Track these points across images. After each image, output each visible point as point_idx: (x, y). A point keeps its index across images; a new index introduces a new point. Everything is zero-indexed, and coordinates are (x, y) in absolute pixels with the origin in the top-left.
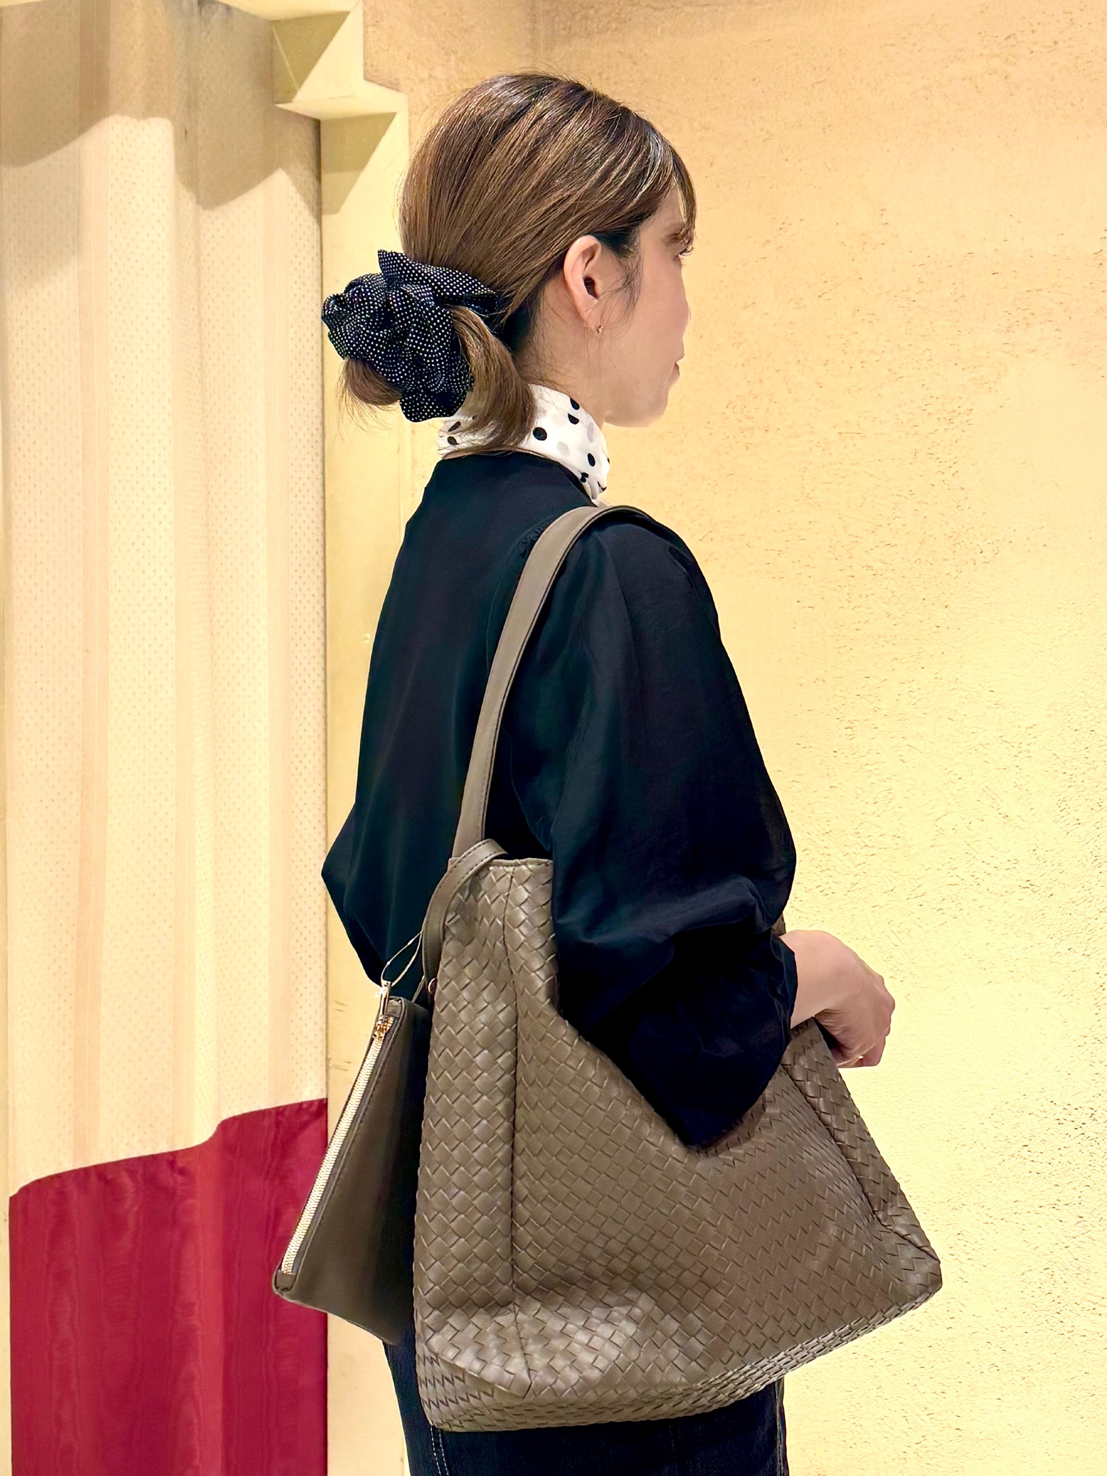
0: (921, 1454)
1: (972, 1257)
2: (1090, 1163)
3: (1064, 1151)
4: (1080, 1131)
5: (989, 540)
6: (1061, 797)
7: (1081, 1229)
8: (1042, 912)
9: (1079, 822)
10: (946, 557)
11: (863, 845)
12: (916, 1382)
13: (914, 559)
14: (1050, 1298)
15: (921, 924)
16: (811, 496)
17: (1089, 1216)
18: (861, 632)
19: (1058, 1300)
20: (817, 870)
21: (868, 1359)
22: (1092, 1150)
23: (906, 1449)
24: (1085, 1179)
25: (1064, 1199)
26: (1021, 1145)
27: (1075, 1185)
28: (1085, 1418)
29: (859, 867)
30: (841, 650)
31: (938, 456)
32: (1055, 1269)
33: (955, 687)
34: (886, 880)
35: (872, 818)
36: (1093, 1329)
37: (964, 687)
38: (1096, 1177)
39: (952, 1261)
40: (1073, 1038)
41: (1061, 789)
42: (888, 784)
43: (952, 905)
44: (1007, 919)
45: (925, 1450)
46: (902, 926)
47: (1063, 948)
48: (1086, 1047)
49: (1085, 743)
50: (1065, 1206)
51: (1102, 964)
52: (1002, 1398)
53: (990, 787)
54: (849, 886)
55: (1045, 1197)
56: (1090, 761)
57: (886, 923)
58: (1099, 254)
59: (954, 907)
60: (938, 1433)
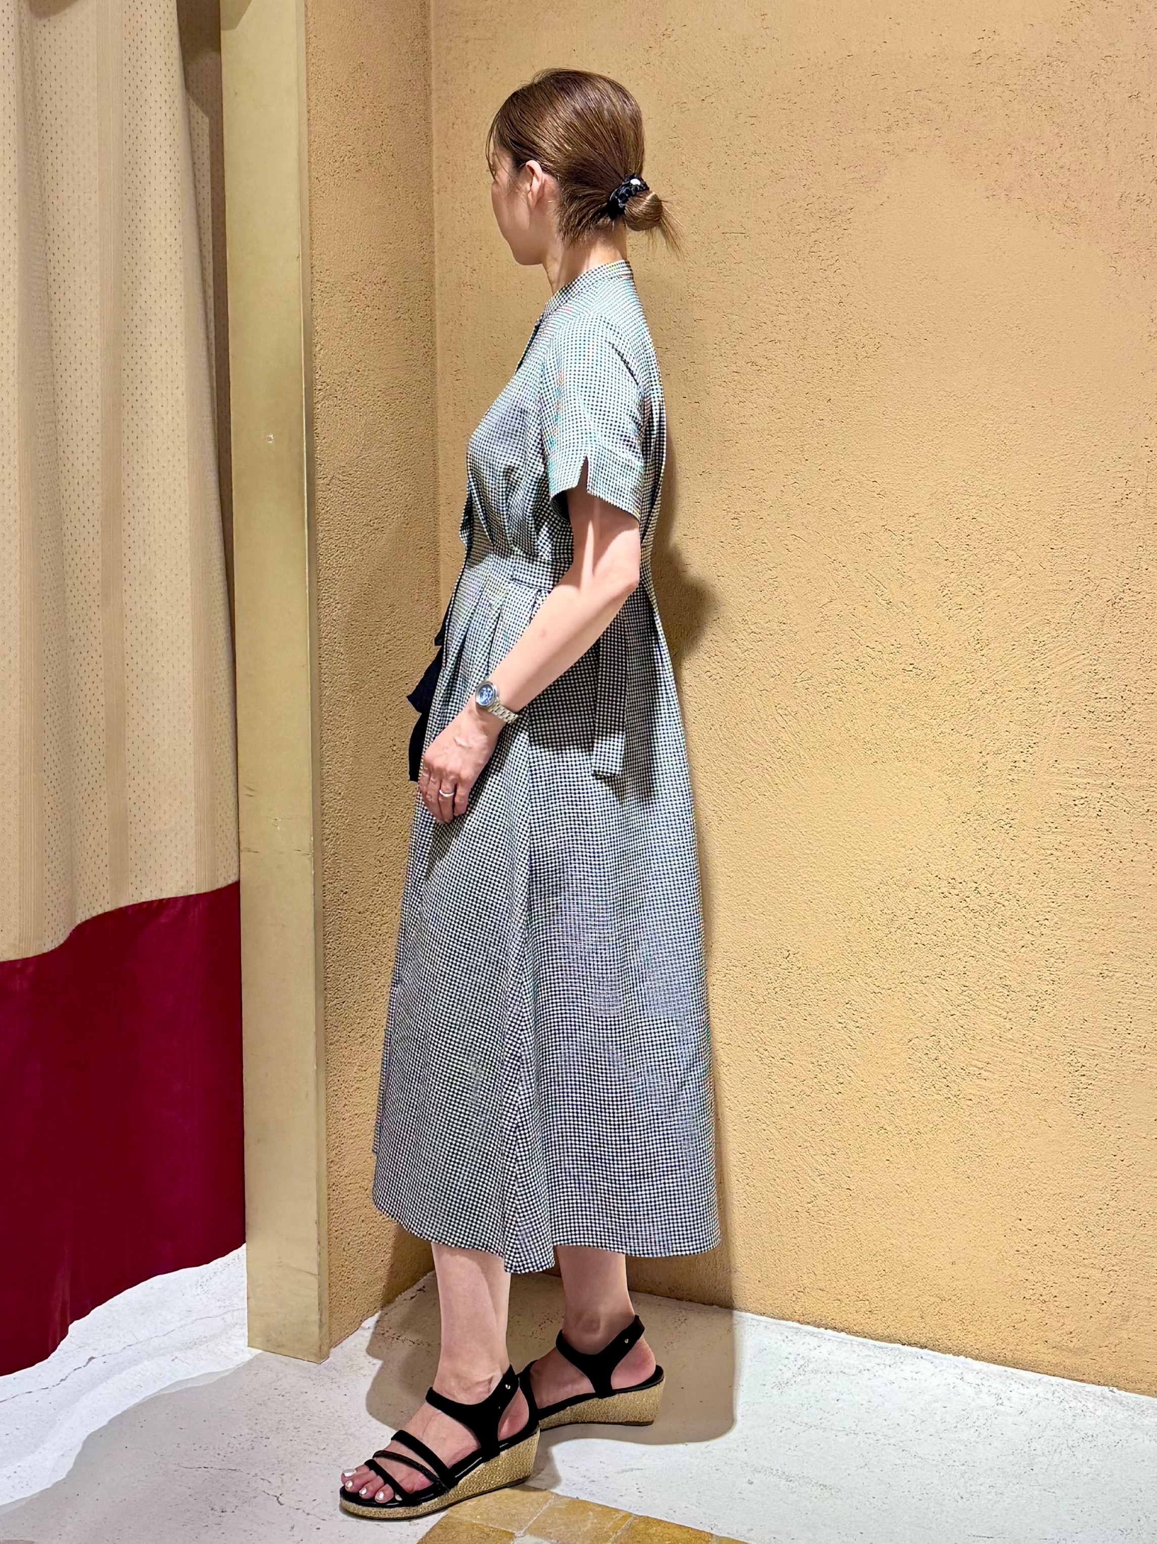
0: (812, 1213)
1: (860, 1026)
2: (974, 935)
3: (949, 924)
4: (964, 904)
5: (872, 336)
6: (944, 583)
7: (967, 998)
8: (926, 694)
9: (961, 607)
10: (829, 352)
11: (750, 631)
12: (808, 1144)
13: (798, 355)
14: (935, 1063)
15: (808, 707)
17: (974, 985)
18: (746, 426)
19: (944, 1066)
20: (705, 656)
25: (950, 969)
26: (906, 918)
28: (972, 1178)
30: (726, 444)
31: (819, 254)
33: (839, 478)
34: (773, 665)
35: (759, 606)
36: (978, 1093)
37: (847, 478)
38: (980, 948)
39: (840, 1029)
40: (956, 815)
41: (942, 576)
42: (774, 573)
43: (836, 688)
44: (892, 701)
45: (817, 1208)
46: (789, 709)
47: (946, 728)
48: (970, 824)
49: (966, 530)
50: (952, 977)
51: (985, 743)
52: (891, 1159)
53: (874, 574)
54: (737, 671)
55: (930, 967)
56: (971, 548)
57: (773, 707)
58: (977, 54)
59: (840, 691)
60: (829, 1193)
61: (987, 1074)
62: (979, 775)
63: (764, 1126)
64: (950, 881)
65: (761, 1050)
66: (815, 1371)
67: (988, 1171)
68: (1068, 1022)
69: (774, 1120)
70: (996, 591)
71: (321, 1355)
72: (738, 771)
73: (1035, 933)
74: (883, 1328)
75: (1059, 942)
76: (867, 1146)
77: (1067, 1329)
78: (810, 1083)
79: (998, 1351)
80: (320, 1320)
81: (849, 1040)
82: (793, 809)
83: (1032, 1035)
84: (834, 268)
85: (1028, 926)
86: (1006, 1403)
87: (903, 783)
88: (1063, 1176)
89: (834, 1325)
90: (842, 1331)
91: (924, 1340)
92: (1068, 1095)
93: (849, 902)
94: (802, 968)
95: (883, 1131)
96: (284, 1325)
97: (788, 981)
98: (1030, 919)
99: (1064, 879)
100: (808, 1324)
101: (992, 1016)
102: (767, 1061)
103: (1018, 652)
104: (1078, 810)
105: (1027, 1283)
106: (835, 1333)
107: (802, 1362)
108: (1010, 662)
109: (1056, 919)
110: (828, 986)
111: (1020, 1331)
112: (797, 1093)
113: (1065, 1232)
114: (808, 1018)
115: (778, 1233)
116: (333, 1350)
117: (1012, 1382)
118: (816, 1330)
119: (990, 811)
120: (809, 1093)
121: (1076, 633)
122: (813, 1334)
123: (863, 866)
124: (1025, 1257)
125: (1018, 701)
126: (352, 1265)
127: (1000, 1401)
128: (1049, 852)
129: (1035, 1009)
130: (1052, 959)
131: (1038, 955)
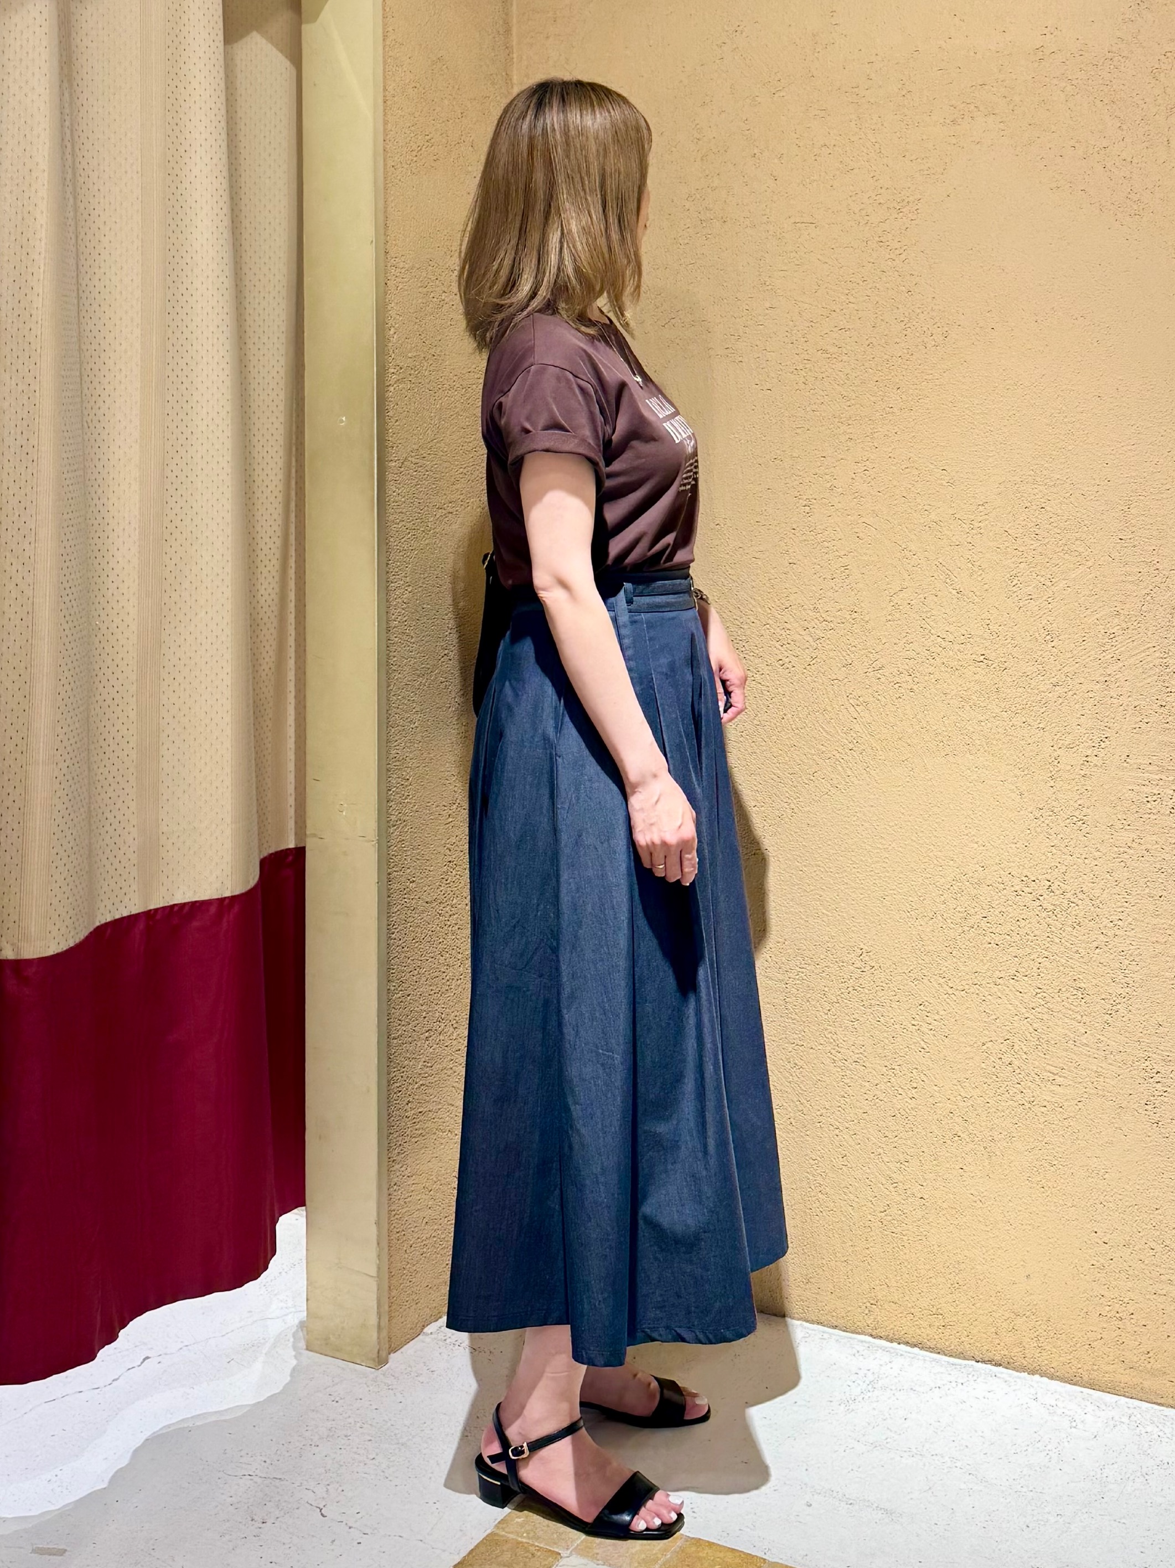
0: (885, 1223)
1: (933, 1028)
2: (1047, 934)
3: (1022, 923)
4: (1038, 903)
5: (939, 324)
6: (1014, 572)
7: (1040, 1000)
8: (997, 686)
9: (1030, 597)
10: (898, 340)
11: (822, 620)
12: (881, 1151)
13: (867, 342)
14: (1009, 1068)
15: (879, 697)
16: (767, 283)
17: (1048, 987)
18: (818, 413)
19: (1018, 1071)
20: (777, 645)
21: (832, 1128)
22: (1051, 922)
24: (1043, 951)
25: (1024, 970)
26: (980, 917)
27: (1034, 956)
28: (1047, 1189)
29: (818, 642)
30: (798, 431)
31: (888, 243)
32: (1016, 1040)
33: (908, 466)
34: (844, 654)
35: (830, 594)
36: (1053, 1100)
37: (917, 466)
38: (1054, 948)
39: (914, 1031)
40: (1029, 810)
41: (1012, 565)
42: (845, 561)
43: (909, 678)
44: (962, 692)
46: (861, 699)
47: (1018, 721)
48: (1042, 820)
49: (1034, 520)
50: (1024, 978)
51: (1056, 737)
52: (964, 1167)
53: (944, 563)
54: (809, 659)
55: (1004, 968)
56: (1039, 537)
57: (845, 697)
58: (1041, 49)
59: (911, 681)
60: (903, 1201)
61: (1062, 1079)
62: (1052, 769)
64: (1025, 879)
65: (834, 1052)
67: (1062, 1181)
68: (1142, 1026)
70: (1066, 581)
71: (381, 1361)
72: (811, 762)
73: (1109, 934)
74: (956, 1343)
75: (1133, 943)
76: (941, 1154)
77: (1144, 1349)
79: (1075, 1370)
80: (379, 1323)
82: (865, 802)
83: (1106, 1039)
84: (903, 257)
85: (1101, 926)
86: (1080, 1426)
87: (975, 777)
88: (1138, 1187)
89: (907, 1339)
90: (915, 1346)
91: (997, 1358)
92: (1143, 1102)
93: (921, 899)
94: (876, 967)
96: (343, 1328)
97: (861, 981)
98: (1104, 919)
99: (1138, 878)
100: (881, 1338)
101: (1066, 1019)
102: (840, 1064)
103: (1089, 644)
104: (1149, 806)
105: (1103, 1299)
106: (908, 1349)
108: (1080, 654)
109: (1131, 919)
110: (902, 987)
111: (1096, 1349)
113: (1140, 1246)
115: (851, 1243)
116: (392, 1355)
117: (1088, 1404)
118: (888, 1344)
119: (1063, 807)
121: (1148, 625)
122: (884, 1349)
123: (935, 862)
124: (1101, 1271)
125: (1090, 694)
126: (414, 1268)
127: (1074, 1424)
128: (1122, 850)
129: (1109, 1012)
130: (1127, 962)
131: (1112, 957)
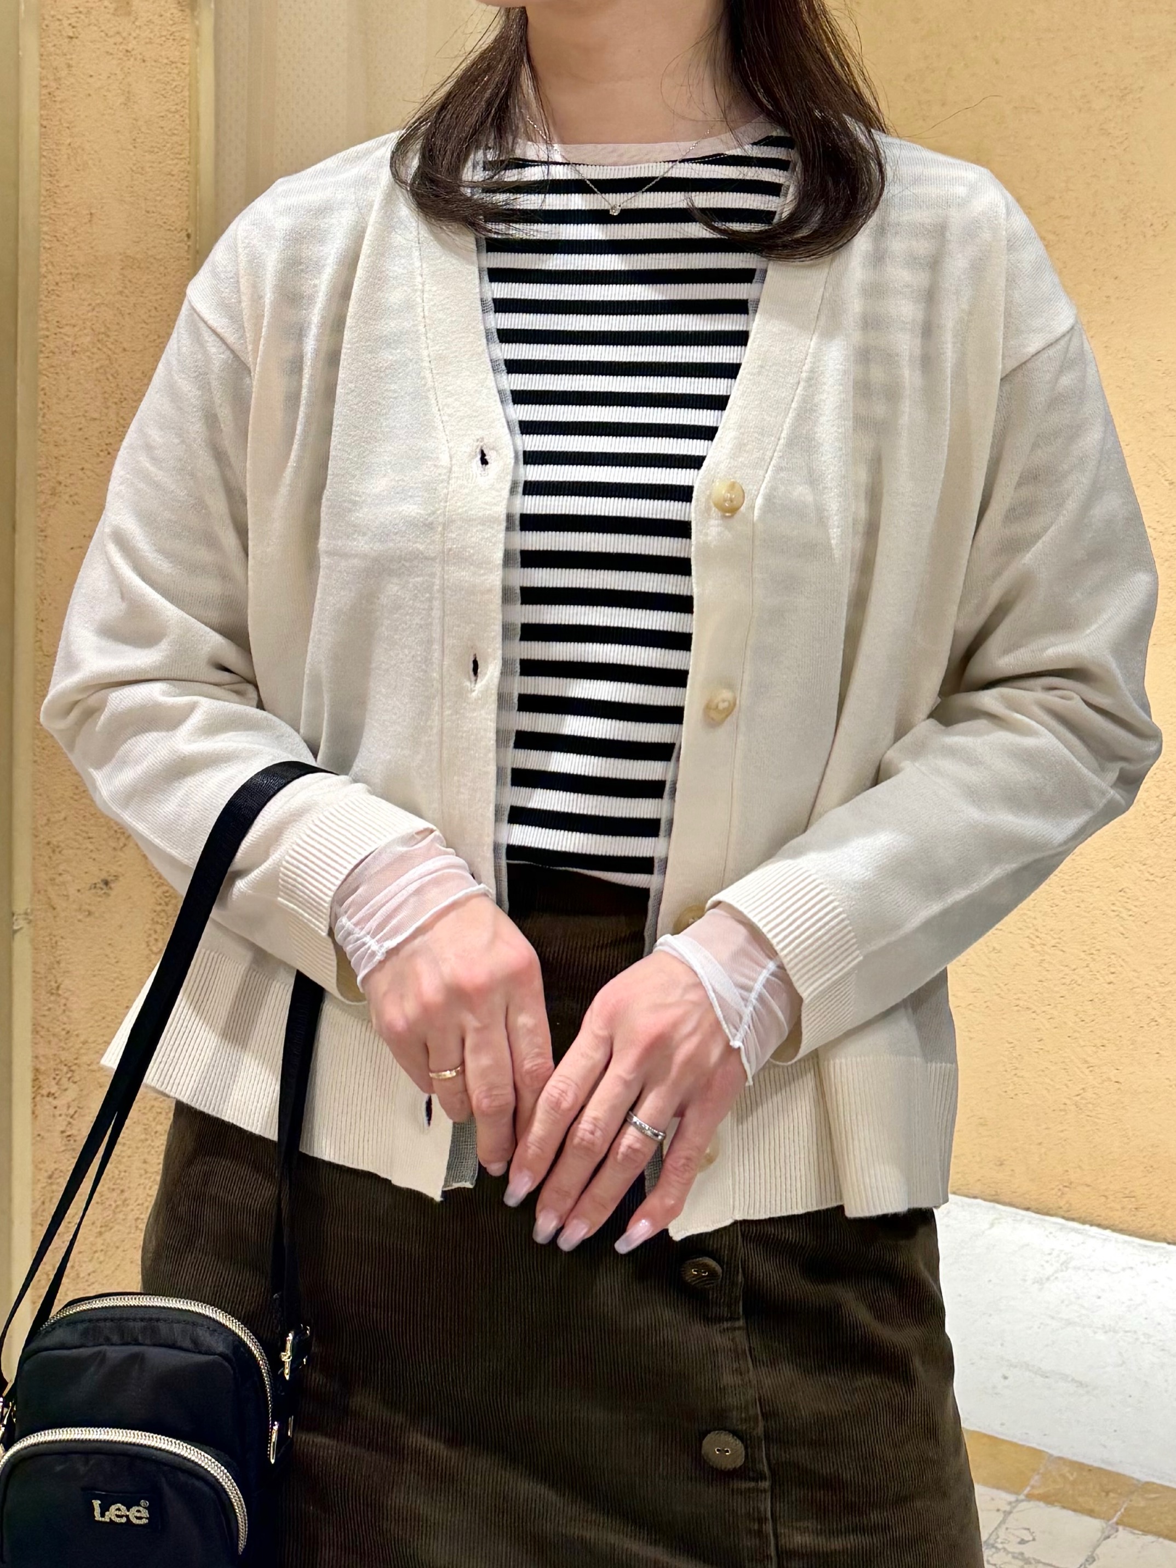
1: (1133, 914)
23: (1068, 1102)
45: (1084, 1102)
60: (1098, 1085)
63: (1034, 1015)
65: (1033, 937)
66: (1077, 1268)
69: (1044, 1009)
74: (1148, 1225)
76: (1137, 1038)
78: (1081, 972)
81: (1121, 929)
89: (1099, 1222)
90: (1107, 1228)
95: (1153, 1023)
100: (1073, 1220)
102: (1038, 948)
106: (1100, 1231)
107: (1063, 1258)
112: (1068, 981)
114: (1082, 905)
115: (1044, 1126)
118: (1080, 1226)
120: (1079, 982)
122: (1076, 1231)
